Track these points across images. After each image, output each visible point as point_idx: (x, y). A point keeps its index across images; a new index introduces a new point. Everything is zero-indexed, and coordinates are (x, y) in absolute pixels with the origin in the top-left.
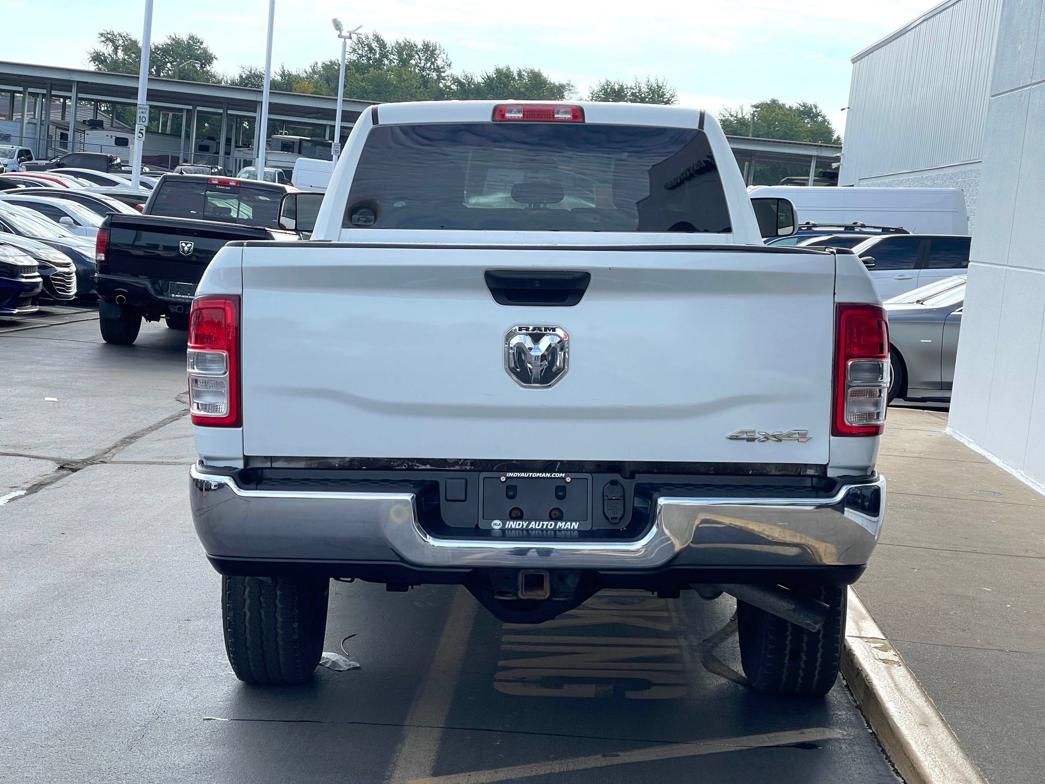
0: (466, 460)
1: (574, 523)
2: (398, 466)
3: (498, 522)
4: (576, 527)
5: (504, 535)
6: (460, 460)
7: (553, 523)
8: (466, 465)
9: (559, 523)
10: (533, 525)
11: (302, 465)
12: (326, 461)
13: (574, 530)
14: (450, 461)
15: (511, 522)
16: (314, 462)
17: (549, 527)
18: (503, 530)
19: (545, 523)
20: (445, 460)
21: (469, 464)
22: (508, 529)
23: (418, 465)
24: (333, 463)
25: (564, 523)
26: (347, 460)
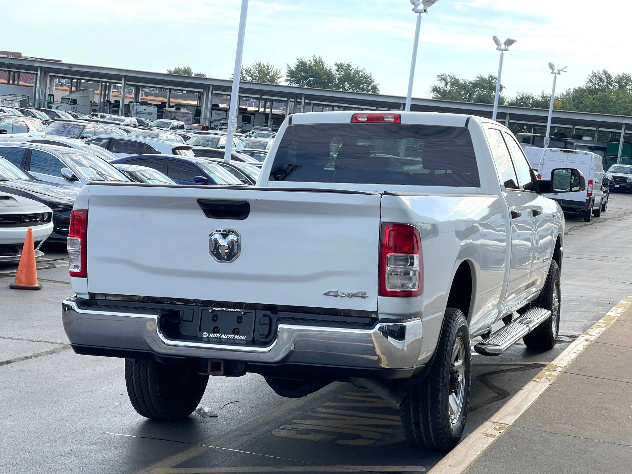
0: (199, 300)
1: (243, 337)
2: (166, 302)
3: (206, 333)
4: (244, 339)
5: (209, 340)
6: (196, 300)
7: (233, 336)
8: (199, 303)
9: (236, 336)
10: (223, 336)
11: (120, 299)
12: (131, 297)
13: (243, 340)
14: (191, 301)
15: (213, 334)
16: (125, 298)
17: (231, 338)
18: (208, 338)
19: (229, 335)
20: (189, 300)
21: (200, 302)
22: (210, 337)
23: (175, 301)
24: (135, 299)
25: (238, 336)
26: (141, 297)
